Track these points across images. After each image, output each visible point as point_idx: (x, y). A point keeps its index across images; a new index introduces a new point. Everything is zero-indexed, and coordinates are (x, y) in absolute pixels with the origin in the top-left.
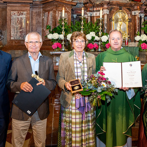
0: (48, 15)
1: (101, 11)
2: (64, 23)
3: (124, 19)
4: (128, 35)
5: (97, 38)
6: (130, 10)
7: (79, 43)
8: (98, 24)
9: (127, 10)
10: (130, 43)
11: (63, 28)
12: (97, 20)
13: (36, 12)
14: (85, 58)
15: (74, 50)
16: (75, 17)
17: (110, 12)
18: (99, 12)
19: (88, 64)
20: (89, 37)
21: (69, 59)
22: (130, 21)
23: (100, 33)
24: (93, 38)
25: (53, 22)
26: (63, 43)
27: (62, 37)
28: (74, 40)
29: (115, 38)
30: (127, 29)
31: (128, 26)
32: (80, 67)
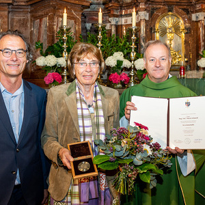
0: (40, 25)
1: (134, 13)
2: (67, 36)
3: (176, 29)
4: (185, 57)
5: (126, 63)
6: (188, 12)
8: (128, 38)
9: (183, 12)
10: (189, 72)
11: (65, 46)
12: (127, 31)
13: (20, 20)
14: (99, 97)
15: (76, 81)
16: (88, 28)
17: (151, 16)
18: (130, 18)
19: (106, 109)
20: (111, 61)
21: (67, 99)
22: (188, 31)
23: (133, 55)
24: (120, 63)
25: (48, 36)
26: (65, 73)
27: (62, 61)
28: (75, 61)
29: (156, 58)
30: (183, 47)
31: (185, 41)
32: (90, 116)
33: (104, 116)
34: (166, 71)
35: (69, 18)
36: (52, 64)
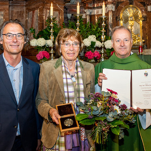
0: (33, 15)
2: (53, 24)
3: (136, 17)
4: (143, 39)
5: (98, 44)
8: (100, 25)
9: (141, 5)
10: (146, 50)
11: (52, 31)
12: (98, 19)
13: (18, 12)
14: (79, 69)
16: (69, 17)
17: (117, 7)
18: (101, 9)
19: (85, 79)
20: (87, 42)
21: (55, 71)
22: (145, 19)
23: (103, 37)
24: (93, 43)
25: (39, 24)
26: (52, 51)
27: (50, 43)
28: (62, 42)
30: (141, 31)
31: (142, 27)
32: (73, 84)
33: (83, 84)
35: (54, 10)
36: (42, 45)
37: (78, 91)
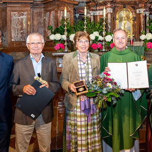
0: (50, 15)
1: (105, 10)
2: (67, 22)
3: (128, 18)
4: (133, 34)
5: (101, 38)
6: (134, 8)
7: (82, 44)
8: (101, 23)
9: (132, 9)
10: (135, 42)
11: (65, 28)
12: (100, 19)
13: (37, 12)
16: (77, 17)
17: (114, 10)
18: (102, 11)
20: (92, 37)
21: (73, 60)
22: (135, 19)
23: (104, 33)
24: (97, 38)
25: (55, 22)
26: (66, 44)
27: (64, 37)
28: (77, 41)
29: (120, 37)
30: (131, 28)
31: (133, 25)
32: (85, 68)
34: (124, 44)
35: (67, 11)
36: (59, 39)
37: (88, 73)
